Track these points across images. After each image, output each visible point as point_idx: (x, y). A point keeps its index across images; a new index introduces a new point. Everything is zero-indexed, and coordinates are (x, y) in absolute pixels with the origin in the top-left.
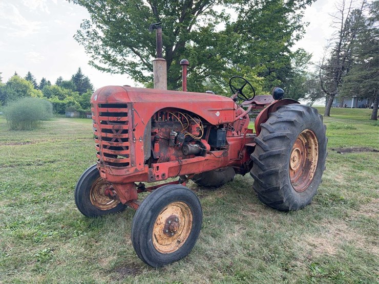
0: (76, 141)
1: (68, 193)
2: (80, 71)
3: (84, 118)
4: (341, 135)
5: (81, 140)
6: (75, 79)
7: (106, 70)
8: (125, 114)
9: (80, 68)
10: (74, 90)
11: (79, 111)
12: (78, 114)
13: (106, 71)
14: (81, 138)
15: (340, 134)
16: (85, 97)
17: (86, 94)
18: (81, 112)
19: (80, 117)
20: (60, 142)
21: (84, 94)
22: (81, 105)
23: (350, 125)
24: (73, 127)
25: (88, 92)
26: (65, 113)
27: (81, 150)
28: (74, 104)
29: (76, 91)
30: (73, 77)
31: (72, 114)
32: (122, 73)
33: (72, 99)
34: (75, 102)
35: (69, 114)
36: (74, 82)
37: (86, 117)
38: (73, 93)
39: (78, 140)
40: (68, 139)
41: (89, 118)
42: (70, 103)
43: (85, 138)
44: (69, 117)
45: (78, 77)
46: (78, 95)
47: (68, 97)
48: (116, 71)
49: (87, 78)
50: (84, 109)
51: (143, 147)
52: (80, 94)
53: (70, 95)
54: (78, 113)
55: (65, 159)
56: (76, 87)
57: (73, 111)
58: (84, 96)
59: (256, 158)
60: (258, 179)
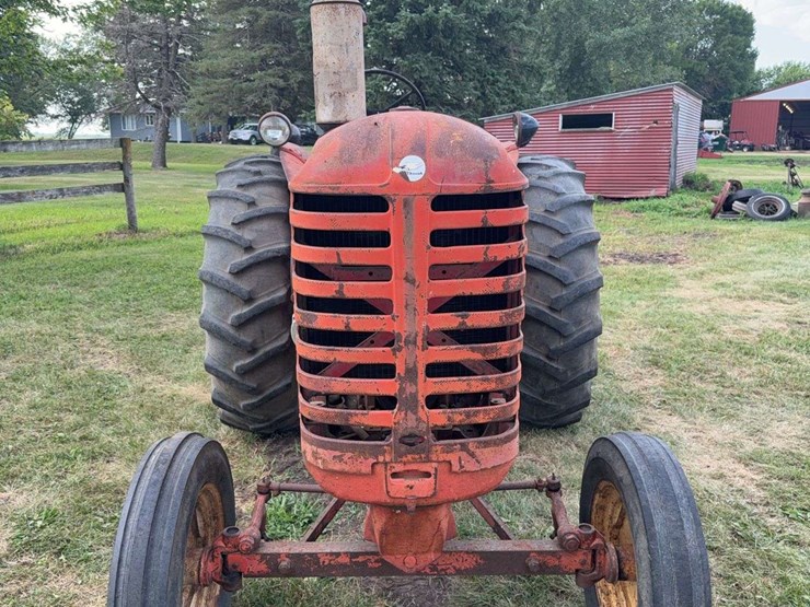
59: (540, 307)
60: (547, 361)
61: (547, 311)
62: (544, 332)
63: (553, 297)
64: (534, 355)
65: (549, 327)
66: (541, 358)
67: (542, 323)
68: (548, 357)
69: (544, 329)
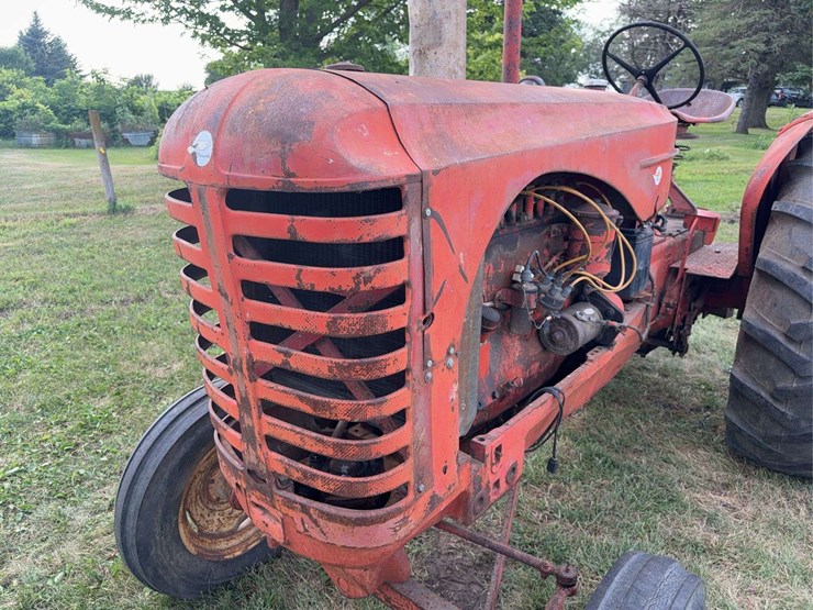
0: (61, 224)
1: (73, 450)
2: (36, 20)
3: (67, 147)
4: (710, 178)
5: (74, 220)
6: (29, 41)
7: (118, 13)
8: (393, 249)
9: (35, 13)
10: (30, 74)
11: (53, 130)
12: (52, 138)
13: (117, 17)
14: (75, 215)
15: (707, 174)
16: (62, 91)
17: (64, 82)
18: (58, 133)
19: (58, 146)
20: (13, 229)
21: (58, 82)
22: (56, 113)
23: (715, 149)
24: (44, 179)
25: (69, 78)
26: (14, 135)
27: (80, 258)
28: (35, 110)
29: (37, 73)
30: (22, 38)
31: (35, 139)
32: (166, 20)
33: (28, 96)
34: (38, 105)
35: (25, 137)
36: (26, 51)
37: (73, 146)
38: (27, 80)
39: (67, 220)
40: (37, 220)
41: (80, 147)
42: (24, 107)
43: (85, 214)
44: (28, 146)
45: (33, 38)
46: (42, 85)
47: (18, 92)
48: (148, 16)
49: (58, 40)
50: (66, 123)
51: (456, 387)
52: (48, 83)
53: (20, 85)
54: (51, 134)
55: (40, 295)
56: (32, 65)
57: (36, 128)
58: (60, 87)
59: (773, 333)
60: (771, 401)
61: (781, 339)
62: (772, 364)
63: (792, 322)
64: (754, 387)
65: (779, 359)
66: (763, 394)
67: (770, 353)
68: (772, 396)
69: (773, 360)
